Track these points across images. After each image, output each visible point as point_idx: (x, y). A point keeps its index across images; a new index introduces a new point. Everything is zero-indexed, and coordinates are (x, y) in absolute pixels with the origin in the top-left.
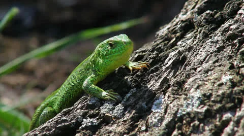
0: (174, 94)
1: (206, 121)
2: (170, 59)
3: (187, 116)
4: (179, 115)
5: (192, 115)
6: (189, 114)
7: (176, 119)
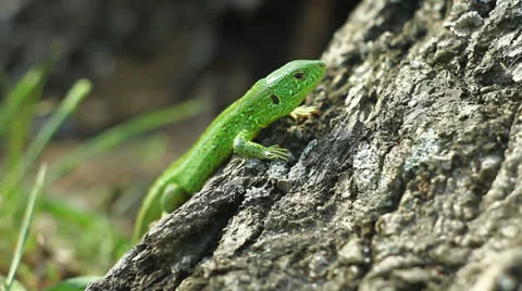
0: (386, 140)
1: (455, 174)
2: (353, 98)
3: (422, 169)
4: (407, 169)
5: (431, 167)
6: (424, 165)
7: (404, 175)
